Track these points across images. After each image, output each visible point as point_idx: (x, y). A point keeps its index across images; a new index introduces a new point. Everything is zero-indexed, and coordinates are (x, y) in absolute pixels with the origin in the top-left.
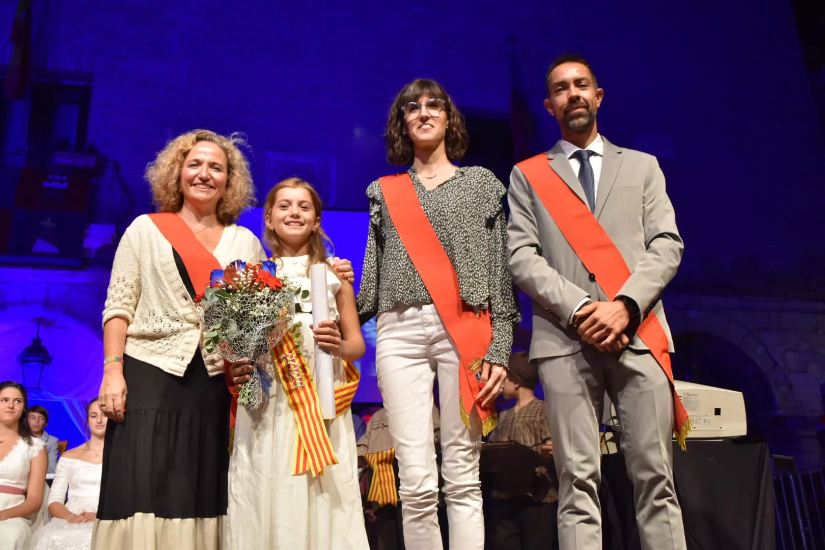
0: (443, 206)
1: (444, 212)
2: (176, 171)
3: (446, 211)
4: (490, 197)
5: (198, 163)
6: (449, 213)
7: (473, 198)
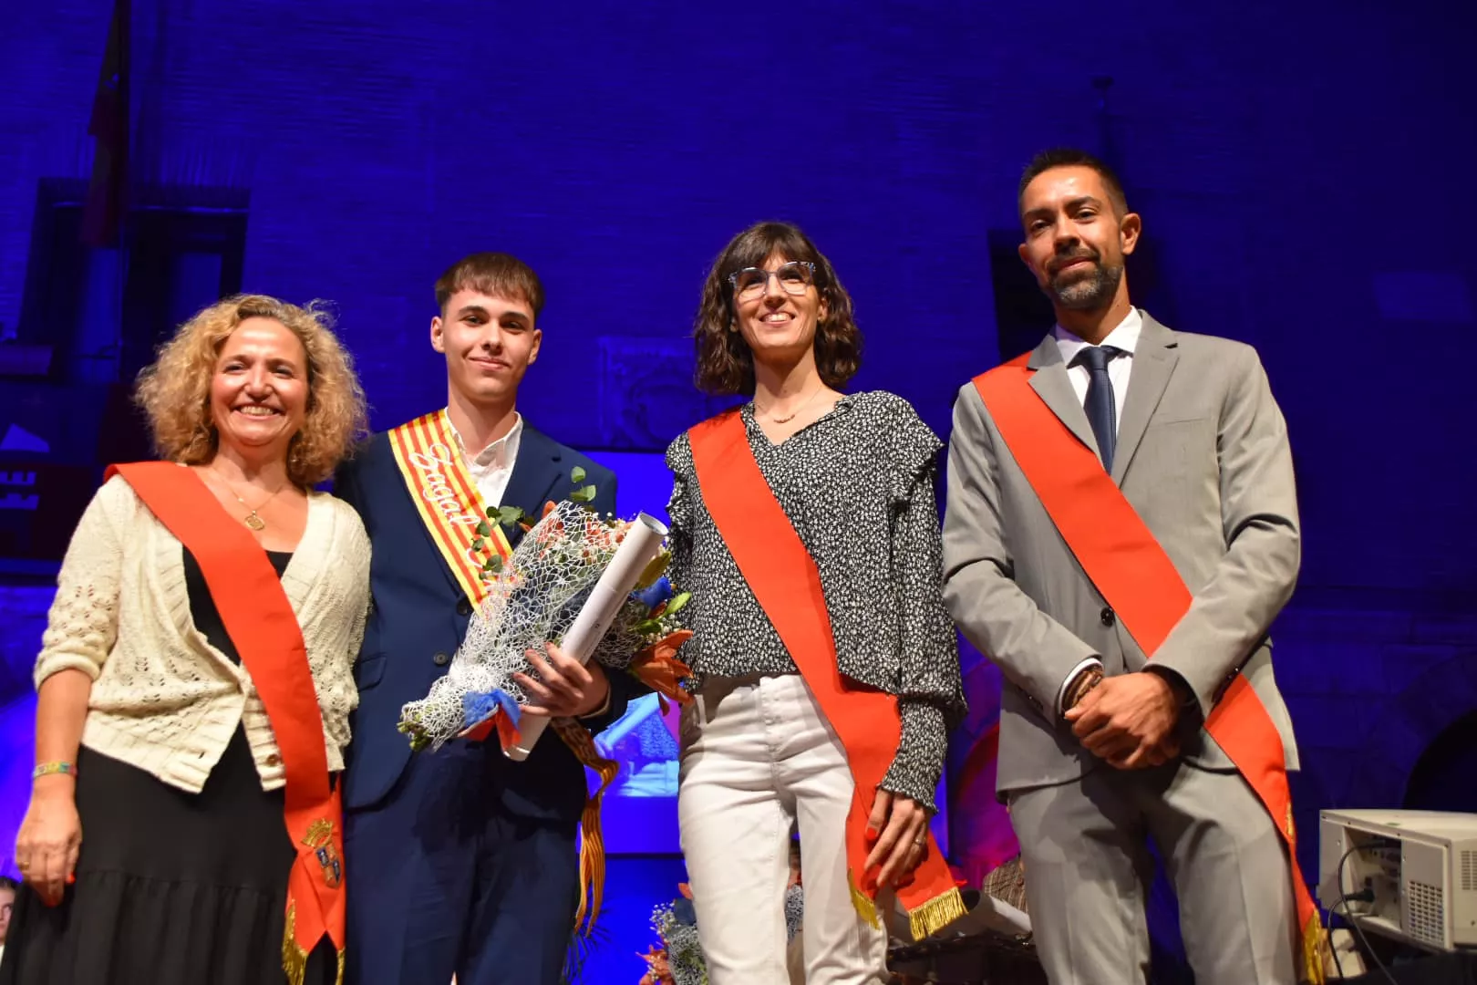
0: (796, 474)
1: (796, 485)
2: (201, 383)
3: (801, 485)
4: (901, 457)
5: (245, 363)
6: (806, 488)
7: (863, 457)
